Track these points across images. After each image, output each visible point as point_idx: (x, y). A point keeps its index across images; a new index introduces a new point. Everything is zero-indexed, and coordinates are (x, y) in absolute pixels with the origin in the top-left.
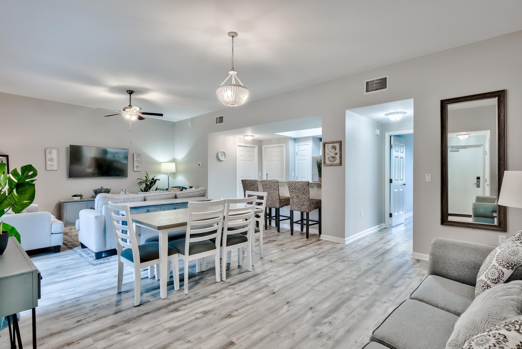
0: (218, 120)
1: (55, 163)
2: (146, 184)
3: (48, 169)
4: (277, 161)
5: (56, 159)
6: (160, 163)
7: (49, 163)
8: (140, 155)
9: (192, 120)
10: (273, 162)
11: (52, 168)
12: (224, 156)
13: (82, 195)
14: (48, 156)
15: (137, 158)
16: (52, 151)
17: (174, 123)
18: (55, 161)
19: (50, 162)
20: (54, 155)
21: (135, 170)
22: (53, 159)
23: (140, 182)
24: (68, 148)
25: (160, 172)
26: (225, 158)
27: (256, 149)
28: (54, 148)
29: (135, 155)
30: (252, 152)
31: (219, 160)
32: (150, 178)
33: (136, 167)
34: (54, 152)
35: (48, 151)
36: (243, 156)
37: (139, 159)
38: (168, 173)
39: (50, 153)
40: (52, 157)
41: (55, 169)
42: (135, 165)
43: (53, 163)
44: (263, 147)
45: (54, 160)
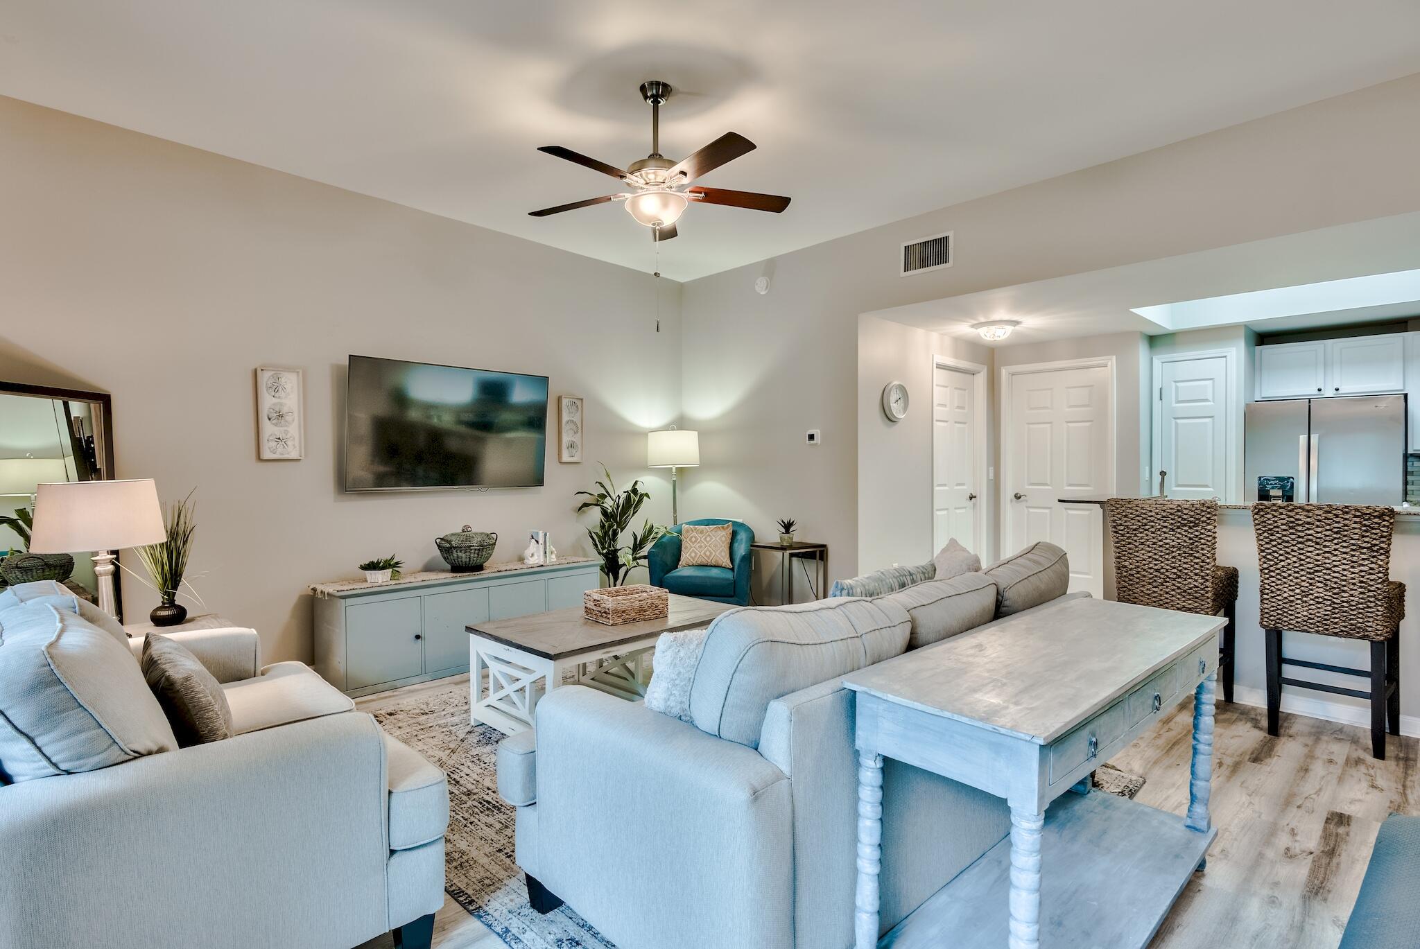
0: (916, 256)
1: (293, 429)
2: (604, 512)
3: (267, 455)
4: (1067, 422)
5: (296, 414)
6: (643, 434)
7: (268, 429)
8: (579, 403)
9: (770, 267)
10: (1049, 425)
11: (279, 450)
12: (902, 405)
13: (397, 563)
14: (267, 401)
15: (570, 413)
16: (283, 380)
17: (682, 285)
18: (293, 420)
19: (276, 425)
20: (289, 396)
21: (566, 458)
22: (284, 411)
23: (586, 505)
24: (338, 368)
25: (644, 467)
26: (904, 412)
27: (981, 380)
28: (289, 369)
29: (565, 402)
30: (967, 391)
31: (889, 418)
32: (620, 490)
33: (568, 448)
34: (290, 382)
35: (265, 378)
36: (945, 406)
37: (577, 419)
38: (674, 470)
39: (276, 389)
40: (281, 404)
41: (294, 455)
42: (566, 439)
43: (286, 432)
44: (1004, 372)
45: (289, 418)
